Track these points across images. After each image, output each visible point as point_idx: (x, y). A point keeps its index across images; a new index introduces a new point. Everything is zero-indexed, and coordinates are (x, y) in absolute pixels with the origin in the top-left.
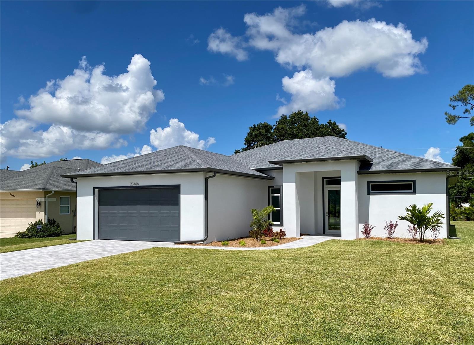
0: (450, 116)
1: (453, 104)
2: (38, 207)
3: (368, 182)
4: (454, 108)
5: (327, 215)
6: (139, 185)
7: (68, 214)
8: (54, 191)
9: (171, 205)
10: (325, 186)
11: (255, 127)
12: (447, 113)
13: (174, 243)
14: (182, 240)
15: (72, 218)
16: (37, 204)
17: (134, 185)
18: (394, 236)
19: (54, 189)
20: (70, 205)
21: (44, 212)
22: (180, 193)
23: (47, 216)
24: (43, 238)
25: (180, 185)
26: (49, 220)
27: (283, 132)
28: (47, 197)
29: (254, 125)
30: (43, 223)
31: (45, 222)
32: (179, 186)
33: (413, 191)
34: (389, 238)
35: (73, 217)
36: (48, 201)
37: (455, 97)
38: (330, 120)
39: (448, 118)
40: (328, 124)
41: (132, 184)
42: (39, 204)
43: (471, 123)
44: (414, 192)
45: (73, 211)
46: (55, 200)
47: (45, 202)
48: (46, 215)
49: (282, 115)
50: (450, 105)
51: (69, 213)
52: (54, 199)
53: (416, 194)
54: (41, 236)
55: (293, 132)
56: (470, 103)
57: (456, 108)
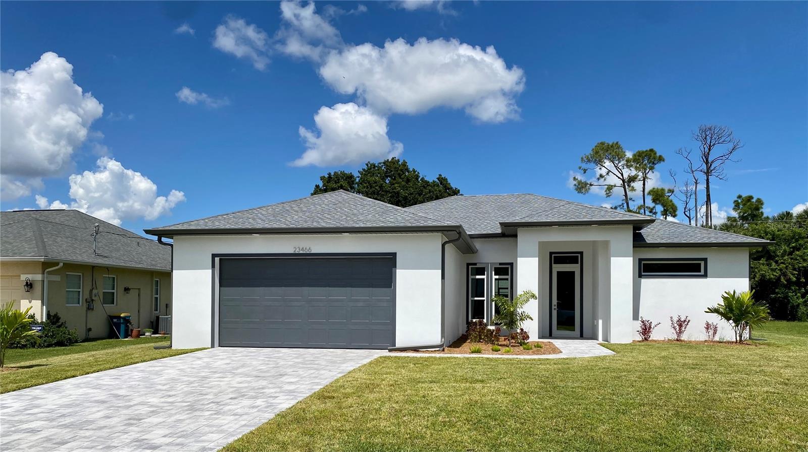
0: (580, 182)
1: (584, 166)
2: (28, 291)
3: (639, 259)
4: (585, 171)
5: (555, 309)
6: (312, 252)
7: (78, 305)
8: (64, 262)
9: (372, 287)
10: (554, 265)
11: (330, 177)
12: (576, 178)
13: (387, 350)
14: (398, 344)
15: (85, 312)
16: (27, 284)
17: (301, 252)
18: (684, 337)
19: (63, 258)
20: (81, 290)
21: (40, 301)
22: (396, 267)
23: (47, 308)
24: (48, 349)
25: (396, 253)
26: (49, 315)
27: (377, 188)
28: (48, 272)
29: (329, 174)
30: (40, 321)
31: (42, 318)
32: (394, 254)
33: (703, 274)
34: (677, 340)
35: (87, 311)
36: (48, 281)
37: (588, 157)
38: (440, 175)
39: (577, 184)
40: (437, 181)
41: (298, 250)
42: (29, 285)
43: (607, 194)
44: (705, 276)
45: (86, 300)
46: (59, 280)
47: (43, 281)
48: (44, 307)
49: (367, 163)
50: (580, 168)
51: (79, 303)
52: (57, 278)
53: (708, 279)
54: (46, 344)
55: (395, 188)
56: (604, 166)
57: (587, 171)
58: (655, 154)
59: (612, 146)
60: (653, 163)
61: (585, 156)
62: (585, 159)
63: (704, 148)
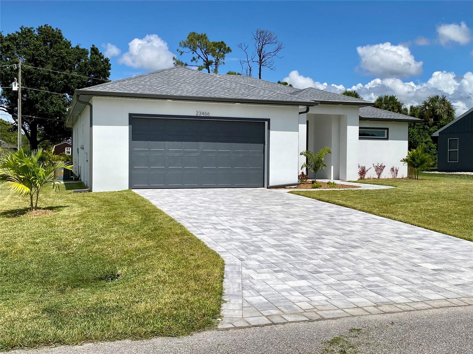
1: (181, 49)
6: (211, 116)
12: (175, 58)
14: (271, 184)
17: (202, 115)
18: (382, 177)
32: (269, 120)
33: (386, 137)
34: (378, 178)
37: (185, 43)
39: (176, 63)
41: (199, 113)
44: (387, 139)
50: (178, 50)
53: (389, 141)
57: (183, 54)
58: (225, 45)
59: (202, 37)
60: (224, 52)
61: (182, 42)
62: (182, 44)
63: (259, 46)
